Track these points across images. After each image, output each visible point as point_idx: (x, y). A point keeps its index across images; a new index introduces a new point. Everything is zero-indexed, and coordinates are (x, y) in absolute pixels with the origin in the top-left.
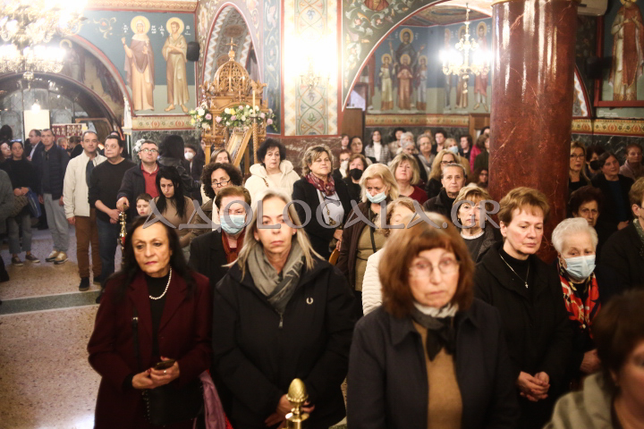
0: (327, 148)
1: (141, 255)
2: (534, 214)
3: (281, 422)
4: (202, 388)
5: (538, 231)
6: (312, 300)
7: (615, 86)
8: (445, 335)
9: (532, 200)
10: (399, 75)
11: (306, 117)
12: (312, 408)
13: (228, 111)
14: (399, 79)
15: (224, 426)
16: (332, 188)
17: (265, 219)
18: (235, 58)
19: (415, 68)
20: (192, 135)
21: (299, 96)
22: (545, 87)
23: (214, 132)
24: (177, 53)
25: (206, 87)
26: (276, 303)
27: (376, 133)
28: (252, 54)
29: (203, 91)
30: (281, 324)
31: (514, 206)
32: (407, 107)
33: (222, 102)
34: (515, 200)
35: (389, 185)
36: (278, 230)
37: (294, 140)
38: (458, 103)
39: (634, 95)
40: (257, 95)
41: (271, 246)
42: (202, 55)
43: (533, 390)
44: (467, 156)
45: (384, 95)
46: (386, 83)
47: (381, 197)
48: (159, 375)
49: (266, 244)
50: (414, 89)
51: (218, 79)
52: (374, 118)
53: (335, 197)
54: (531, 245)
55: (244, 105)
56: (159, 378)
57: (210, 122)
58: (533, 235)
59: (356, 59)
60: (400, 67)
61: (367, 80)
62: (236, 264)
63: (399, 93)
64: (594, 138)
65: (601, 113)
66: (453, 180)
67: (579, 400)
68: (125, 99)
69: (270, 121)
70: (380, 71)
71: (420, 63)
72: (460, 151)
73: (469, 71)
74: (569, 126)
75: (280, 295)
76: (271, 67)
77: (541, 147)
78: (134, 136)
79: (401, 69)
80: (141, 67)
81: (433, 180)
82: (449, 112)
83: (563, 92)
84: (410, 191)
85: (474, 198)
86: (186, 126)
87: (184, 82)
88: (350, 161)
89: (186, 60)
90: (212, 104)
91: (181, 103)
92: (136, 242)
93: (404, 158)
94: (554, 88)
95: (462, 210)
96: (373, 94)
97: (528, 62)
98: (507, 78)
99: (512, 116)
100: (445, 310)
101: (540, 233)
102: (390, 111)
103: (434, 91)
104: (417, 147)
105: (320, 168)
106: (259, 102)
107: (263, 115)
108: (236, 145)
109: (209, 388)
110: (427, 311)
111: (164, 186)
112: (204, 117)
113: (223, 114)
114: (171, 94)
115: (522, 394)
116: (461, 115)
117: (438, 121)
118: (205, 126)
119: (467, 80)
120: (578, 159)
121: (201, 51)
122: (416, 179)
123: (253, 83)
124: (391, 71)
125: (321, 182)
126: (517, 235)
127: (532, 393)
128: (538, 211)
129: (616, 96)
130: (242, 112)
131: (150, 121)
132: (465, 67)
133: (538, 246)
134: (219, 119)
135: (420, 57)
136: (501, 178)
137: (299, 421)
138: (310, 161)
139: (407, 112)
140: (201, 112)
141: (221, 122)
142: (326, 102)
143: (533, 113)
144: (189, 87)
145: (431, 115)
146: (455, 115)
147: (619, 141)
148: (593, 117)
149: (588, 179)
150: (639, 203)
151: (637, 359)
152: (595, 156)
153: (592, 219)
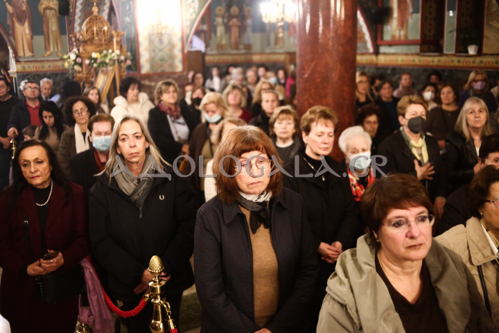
0: (173, 82)
1: (26, 172)
2: (326, 126)
3: (146, 290)
4: (84, 272)
5: (330, 138)
6: (163, 197)
7: (392, 29)
8: (262, 215)
9: (325, 116)
10: (231, 23)
11: (157, 59)
12: (169, 278)
13: (94, 55)
14: (230, 26)
15: (103, 298)
16: (179, 114)
17: (124, 137)
18: (99, 12)
19: (242, 17)
20: (67, 76)
21: (151, 42)
22: (336, 32)
23: (85, 72)
24: (51, 9)
25: (75, 37)
26: (135, 201)
27: (215, 69)
28: (112, 9)
29: (73, 39)
30: (141, 216)
31: (312, 120)
32: (237, 48)
33: (89, 48)
34: (313, 116)
35: (222, 108)
36: (134, 145)
37: (148, 77)
38: (276, 44)
39: (406, 36)
40: (117, 42)
41: (130, 157)
42: (71, 10)
43: (330, 255)
44: (284, 85)
45: (218, 39)
46: (220, 30)
47: (216, 117)
48: (47, 264)
49: (126, 156)
50: (242, 34)
51: (85, 29)
52: (212, 58)
53: (181, 120)
54: (326, 149)
55: (108, 50)
56: (47, 266)
57: (81, 65)
58: (327, 141)
59: (195, 12)
60: (231, 17)
61: (205, 27)
62: (104, 173)
63: (230, 37)
64: (378, 69)
65: (383, 49)
66: (270, 103)
67: (354, 255)
68: (9, 48)
69: (129, 62)
70: (215, 20)
71: (246, 13)
72: (278, 80)
73: (283, 19)
74: (354, 60)
75: (138, 194)
76: (127, 19)
77: (335, 76)
78: (19, 77)
79: (231, 19)
80: (21, 21)
82: (270, 51)
83: (349, 34)
84: (239, 113)
85: (285, 116)
86: (61, 68)
87: (58, 33)
88: (193, 91)
89: (58, 15)
90: (81, 50)
91: (56, 50)
92: (22, 161)
93: (234, 87)
94: (343, 31)
95: (276, 125)
96: (210, 38)
97: (323, 12)
98: (308, 24)
99: (312, 53)
100: (263, 196)
101: (332, 140)
102: (224, 52)
103: (258, 35)
104: (245, 79)
105: (169, 98)
106: (119, 47)
107: (122, 58)
108: (102, 82)
109: (89, 271)
110: (249, 198)
111: (46, 117)
112: (75, 61)
113: (90, 58)
114: (47, 43)
115: (323, 258)
116: (278, 54)
117: (261, 58)
118: (77, 68)
119: (282, 27)
120: (364, 85)
121: (71, 7)
122: (244, 104)
123: (113, 32)
124: (223, 20)
125: (170, 109)
126: (315, 142)
127: (329, 258)
128: (330, 123)
129: (393, 37)
130: (106, 56)
131: (31, 65)
132: (280, 17)
133: (330, 149)
134: (87, 62)
135: (246, 9)
137: (158, 287)
138: (161, 93)
140: (73, 57)
141: (90, 64)
142: (172, 46)
143: (328, 50)
144: (63, 37)
145: (256, 54)
146: (274, 53)
147: (397, 71)
148: (377, 53)
149: (371, 99)
150: (404, 115)
151: (390, 222)
152: (378, 82)
153: (374, 129)
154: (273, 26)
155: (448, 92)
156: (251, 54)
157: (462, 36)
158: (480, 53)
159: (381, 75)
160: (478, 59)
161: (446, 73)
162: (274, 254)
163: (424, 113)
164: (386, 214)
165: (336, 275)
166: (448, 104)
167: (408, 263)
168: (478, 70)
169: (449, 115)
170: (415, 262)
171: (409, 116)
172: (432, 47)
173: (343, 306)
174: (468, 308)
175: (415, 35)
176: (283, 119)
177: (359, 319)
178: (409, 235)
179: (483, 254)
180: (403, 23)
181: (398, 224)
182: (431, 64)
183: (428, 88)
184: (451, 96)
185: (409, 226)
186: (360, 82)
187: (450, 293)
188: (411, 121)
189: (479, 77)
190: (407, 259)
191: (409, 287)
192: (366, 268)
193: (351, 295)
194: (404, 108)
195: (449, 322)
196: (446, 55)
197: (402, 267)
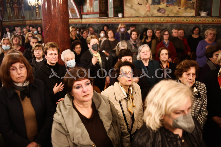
2: (53, 50)
7: (87, 7)
8: (25, 92)
9: (52, 46)
10: (14, 6)
14: (14, 8)
19: (19, 3)
22: (59, 9)
27: (7, 28)
32: (18, 18)
38: (36, 16)
39: (93, 10)
45: (8, 14)
46: (9, 9)
50: (20, 11)
52: (6, 23)
54: (54, 60)
58: (55, 57)
60: (14, 3)
63: (14, 13)
64: (82, 25)
65: (84, 16)
70: (6, 5)
71: (21, 2)
72: (38, 32)
73: (38, 4)
74: (68, 21)
77: (60, 29)
79: (14, 5)
81: (26, 43)
82: (34, 19)
83: (65, 10)
84: (19, 48)
85: (38, 48)
94: (62, 9)
95: (35, 52)
96: (4, 14)
98: (46, 6)
99: (49, 19)
100: (25, 84)
101: (57, 56)
102: (12, 20)
103: (28, 12)
116: (38, 20)
117: (30, 22)
119: (37, 7)
120: (74, 32)
122: (21, 43)
124: (10, 5)
126: (49, 58)
129: (88, 11)
132: (36, 3)
136: (48, 40)
139: (18, 20)
143: (56, 17)
145: (27, 20)
146: (36, 20)
147: (90, 25)
148: (81, 18)
149: (78, 38)
150: (90, 44)
151: (75, 87)
152: (82, 30)
153: (79, 50)
154: (34, 7)
155: (111, 33)
156: (25, 20)
157: (115, 10)
158: (123, 17)
159: (84, 27)
160: (123, 19)
161: (110, 26)
162: (33, 109)
163: (98, 42)
164: (73, 84)
165: (57, 112)
166: (111, 38)
167: (85, 103)
168: (122, 23)
169: (112, 42)
170: (88, 102)
171: (92, 44)
172: (104, 15)
173: (60, 124)
174: (111, 117)
175: (97, 10)
176: (37, 49)
177: (67, 128)
178: (83, 91)
179: (120, 96)
180: (91, 5)
181: (78, 88)
182: (104, 22)
183: (102, 32)
184: (112, 34)
185: (83, 87)
186: (72, 31)
187: (104, 112)
188: (93, 46)
189: (123, 26)
190: (84, 101)
191: (87, 113)
192: (68, 107)
193: (63, 119)
194: (89, 41)
195: (104, 124)
196: (110, 18)
197: (83, 105)
